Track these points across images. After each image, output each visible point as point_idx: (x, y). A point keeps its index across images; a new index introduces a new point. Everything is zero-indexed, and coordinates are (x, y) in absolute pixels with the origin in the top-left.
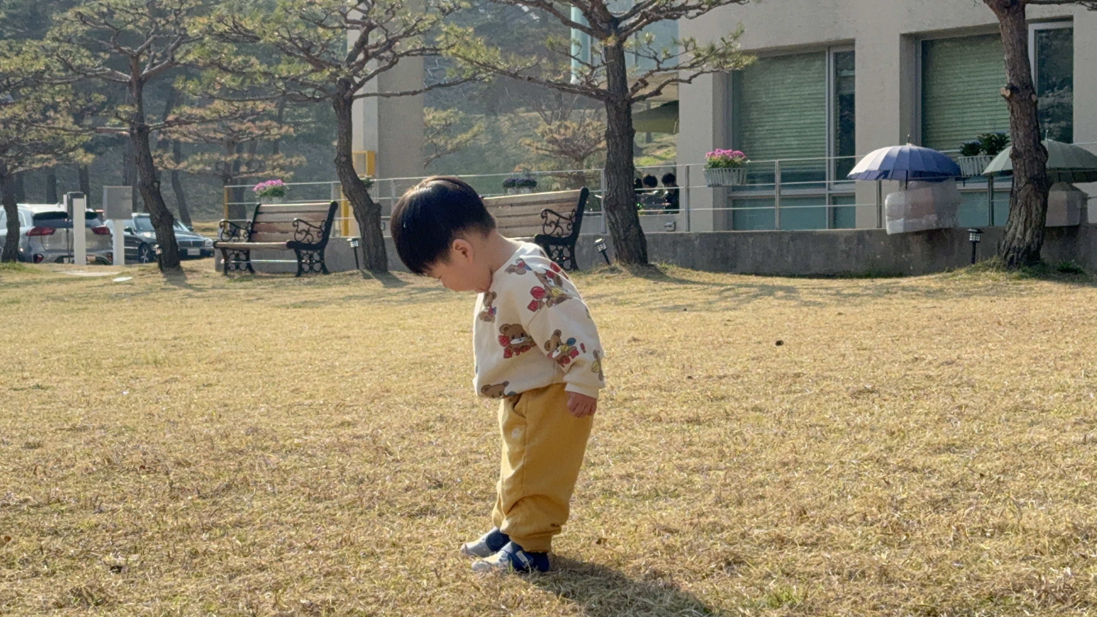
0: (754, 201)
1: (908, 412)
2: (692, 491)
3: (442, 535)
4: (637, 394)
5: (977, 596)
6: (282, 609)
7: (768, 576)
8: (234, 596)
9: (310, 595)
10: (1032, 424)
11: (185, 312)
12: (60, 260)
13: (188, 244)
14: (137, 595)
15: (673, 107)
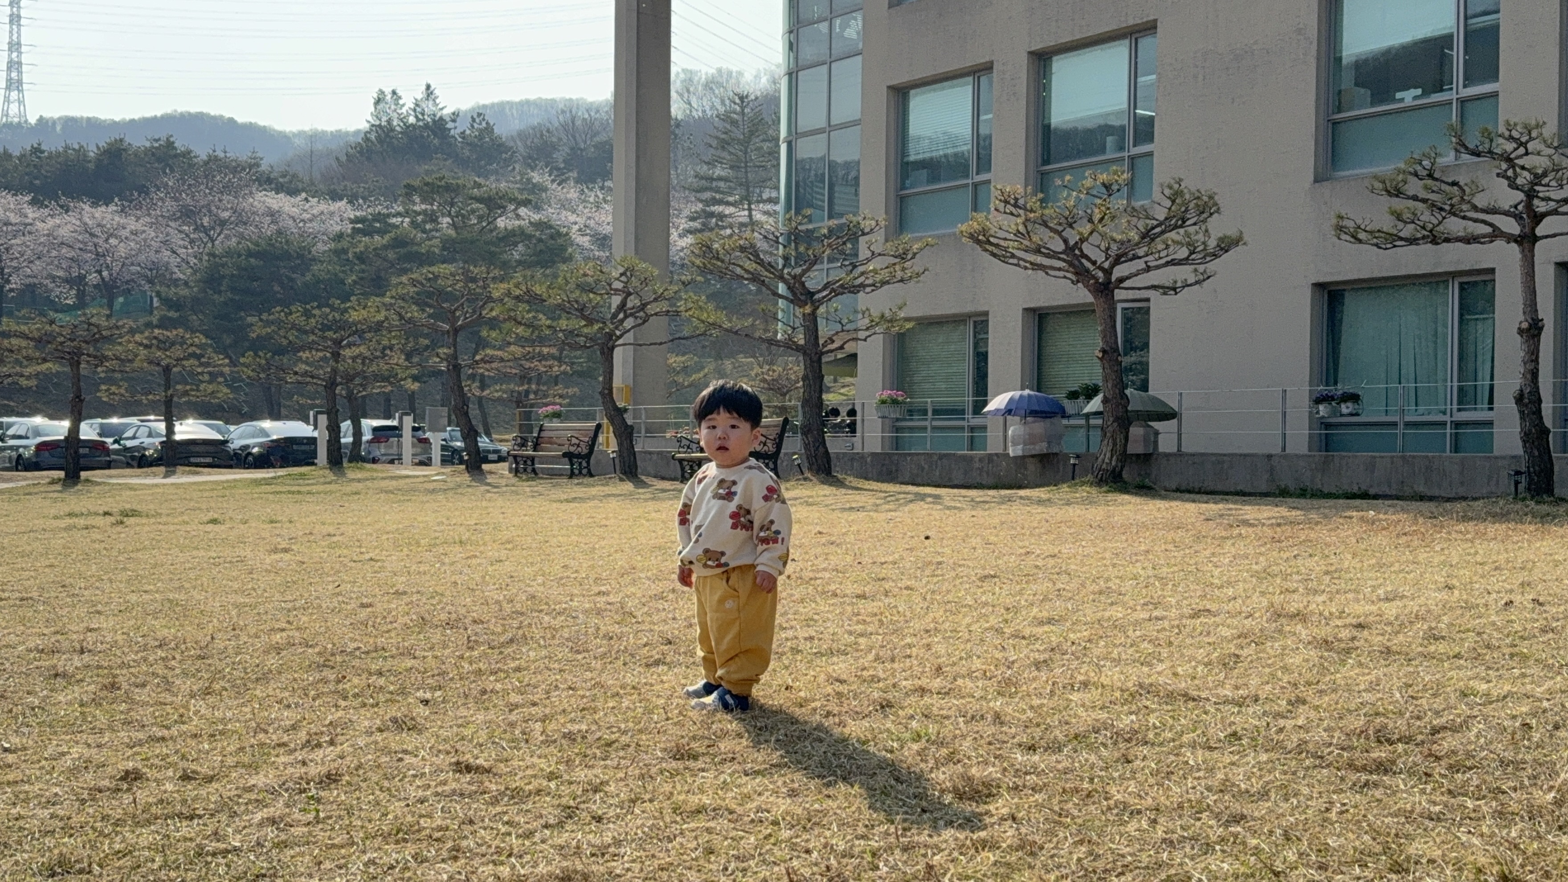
0: (911, 429)
1: (1020, 592)
2: (857, 651)
3: (669, 681)
4: (820, 575)
5: (1066, 736)
6: (547, 736)
7: (912, 717)
8: (512, 725)
9: (569, 725)
10: (1112, 604)
11: (484, 504)
12: (392, 462)
13: (489, 452)
14: (439, 723)
15: (853, 357)
